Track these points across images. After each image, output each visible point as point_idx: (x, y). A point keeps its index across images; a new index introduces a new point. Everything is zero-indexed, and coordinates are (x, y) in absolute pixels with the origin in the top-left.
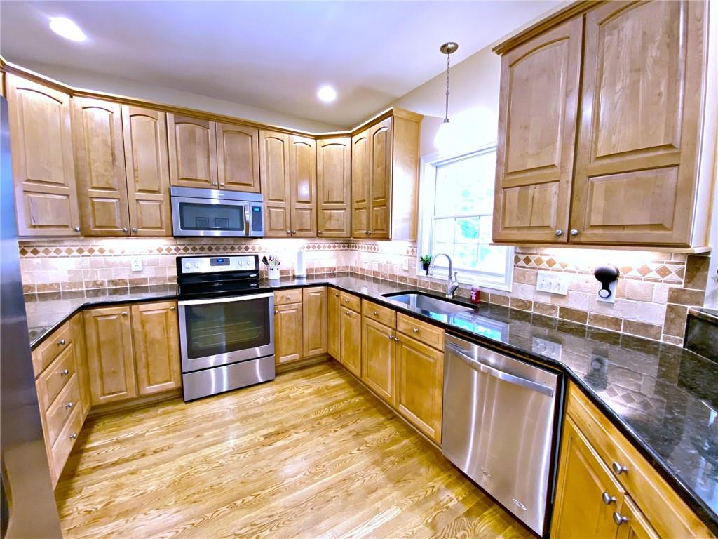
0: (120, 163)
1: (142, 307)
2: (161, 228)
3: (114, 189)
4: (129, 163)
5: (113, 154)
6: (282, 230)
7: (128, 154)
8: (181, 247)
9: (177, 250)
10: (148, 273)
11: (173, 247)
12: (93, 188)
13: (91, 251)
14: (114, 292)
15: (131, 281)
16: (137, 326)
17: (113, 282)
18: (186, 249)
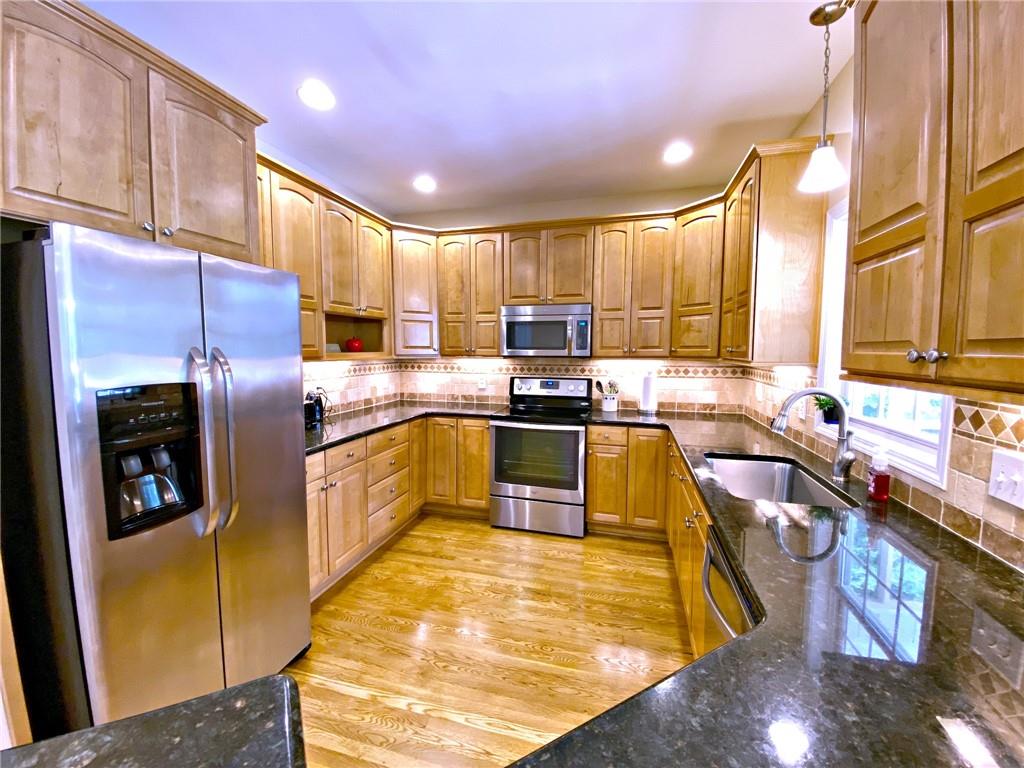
0: (467, 290)
1: (466, 422)
2: (493, 348)
3: (461, 313)
4: (473, 288)
5: (462, 282)
6: (618, 348)
7: (473, 280)
8: (518, 367)
9: (515, 369)
10: (490, 392)
11: (511, 367)
12: (449, 313)
13: (452, 368)
14: (465, 406)
15: (478, 398)
16: (461, 438)
17: (464, 397)
18: (522, 370)
